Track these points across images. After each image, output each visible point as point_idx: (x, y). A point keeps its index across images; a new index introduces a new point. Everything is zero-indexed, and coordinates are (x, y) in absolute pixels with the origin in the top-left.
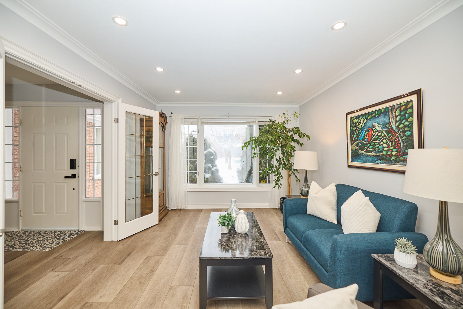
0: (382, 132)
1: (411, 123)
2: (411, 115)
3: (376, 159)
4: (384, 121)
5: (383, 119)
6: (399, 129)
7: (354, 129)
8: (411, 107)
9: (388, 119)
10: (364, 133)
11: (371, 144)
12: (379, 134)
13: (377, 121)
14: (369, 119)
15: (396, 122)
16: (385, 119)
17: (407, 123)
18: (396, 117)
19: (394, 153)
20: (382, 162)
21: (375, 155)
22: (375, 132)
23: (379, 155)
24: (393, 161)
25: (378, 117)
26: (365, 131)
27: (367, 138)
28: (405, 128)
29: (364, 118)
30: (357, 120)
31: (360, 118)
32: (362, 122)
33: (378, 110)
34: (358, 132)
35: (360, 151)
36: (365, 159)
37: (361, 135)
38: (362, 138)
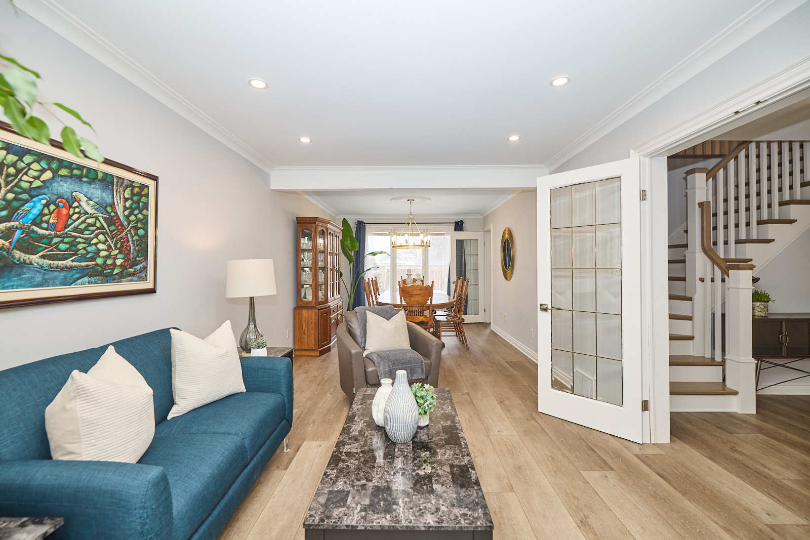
0: (97, 218)
1: (146, 217)
2: (146, 206)
3: (77, 276)
4: (102, 198)
6: (129, 222)
8: (147, 195)
10: (39, 206)
11: (66, 240)
12: (90, 221)
13: (86, 190)
14: (61, 176)
15: (125, 208)
17: (140, 216)
18: (126, 200)
19: (119, 262)
20: (93, 279)
21: (76, 266)
22: (79, 213)
23: (87, 266)
24: (117, 277)
25: (89, 183)
26: (44, 202)
27: (51, 221)
28: (137, 222)
29: (44, 164)
30: (12, 158)
31: (28, 159)
32: (31, 173)
33: (89, 169)
34: (10, 196)
35: (18, 254)
36: (39, 278)
37: (27, 207)
38: (31, 216)
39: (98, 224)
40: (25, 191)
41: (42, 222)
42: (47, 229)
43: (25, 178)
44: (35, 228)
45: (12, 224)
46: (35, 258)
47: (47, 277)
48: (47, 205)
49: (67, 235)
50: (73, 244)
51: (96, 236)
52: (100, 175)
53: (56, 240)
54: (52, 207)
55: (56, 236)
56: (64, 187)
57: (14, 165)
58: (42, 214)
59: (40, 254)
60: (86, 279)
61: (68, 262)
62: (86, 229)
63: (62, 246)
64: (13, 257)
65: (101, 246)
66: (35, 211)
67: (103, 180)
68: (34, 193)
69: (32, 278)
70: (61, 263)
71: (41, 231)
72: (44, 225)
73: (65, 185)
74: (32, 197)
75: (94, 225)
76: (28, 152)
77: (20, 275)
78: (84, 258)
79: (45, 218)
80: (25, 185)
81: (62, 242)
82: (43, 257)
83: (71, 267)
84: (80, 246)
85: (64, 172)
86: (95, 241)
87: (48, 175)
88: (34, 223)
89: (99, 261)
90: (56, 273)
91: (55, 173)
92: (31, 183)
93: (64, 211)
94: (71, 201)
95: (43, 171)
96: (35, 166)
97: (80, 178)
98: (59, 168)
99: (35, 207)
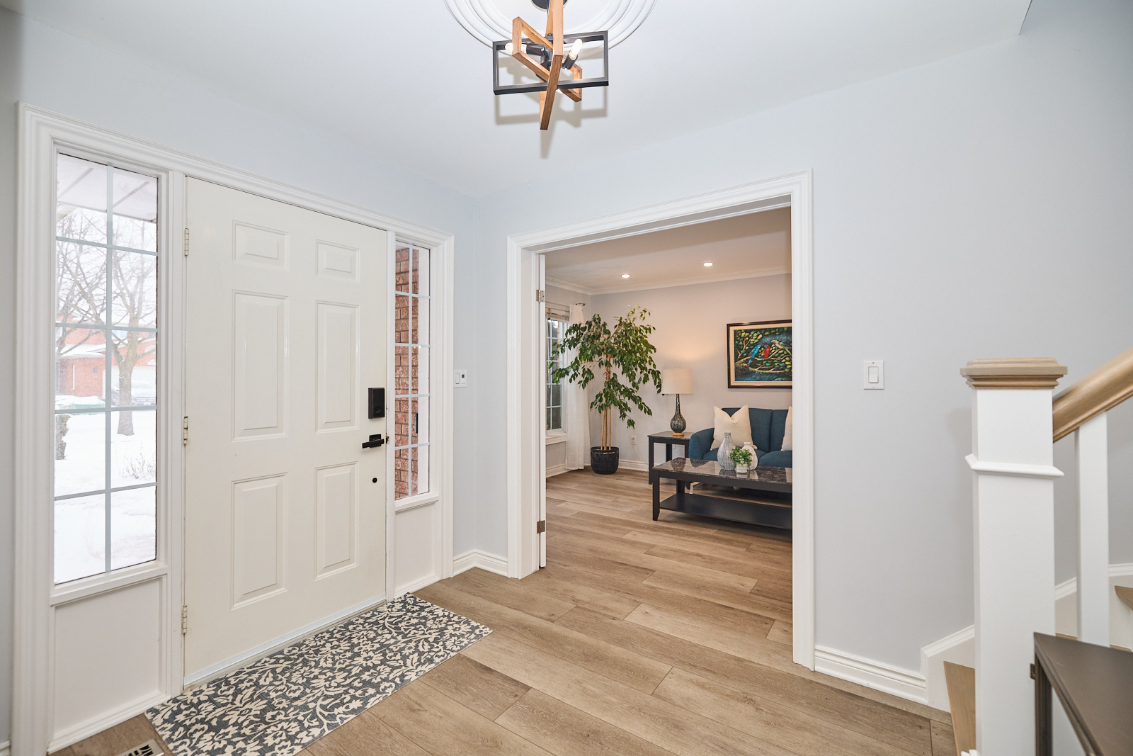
0: (784, 350)
3: (775, 377)
5: (785, 337)
7: (741, 343)
10: (757, 350)
11: (769, 362)
12: (780, 352)
13: (778, 338)
14: (766, 335)
20: (783, 379)
21: (774, 373)
22: (775, 349)
23: (780, 373)
25: (780, 334)
26: (759, 347)
27: (762, 355)
29: (758, 333)
30: (747, 334)
31: (752, 333)
32: (754, 337)
33: (779, 328)
34: (747, 348)
35: (750, 368)
36: (758, 378)
37: (753, 351)
38: (754, 354)
39: (785, 353)
40: (752, 345)
41: (758, 355)
43: (752, 340)
44: (756, 358)
45: (748, 358)
46: (756, 370)
47: (761, 377)
48: (760, 349)
49: (769, 359)
50: (773, 363)
51: (784, 358)
52: (785, 329)
53: (764, 362)
54: (762, 349)
55: (765, 360)
56: (767, 340)
57: (748, 336)
58: (758, 352)
59: (758, 368)
60: (780, 379)
61: (770, 371)
62: (778, 356)
63: (767, 364)
64: (749, 370)
65: (787, 363)
66: (756, 352)
67: (787, 331)
68: (755, 345)
69: (755, 377)
70: (767, 372)
71: (758, 359)
72: (760, 357)
74: (755, 347)
75: (783, 353)
76: (752, 330)
77: (751, 376)
78: (778, 369)
79: (760, 354)
80: (752, 343)
82: (760, 369)
83: (772, 373)
84: (776, 364)
85: (767, 333)
86: (784, 361)
87: (761, 336)
88: (756, 356)
89: (787, 370)
90: (766, 376)
91: (763, 335)
92: (754, 341)
93: (768, 350)
94: (770, 345)
96: (756, 334)
97: (774, 334)
98: (765, 332)
99: (755, 351)
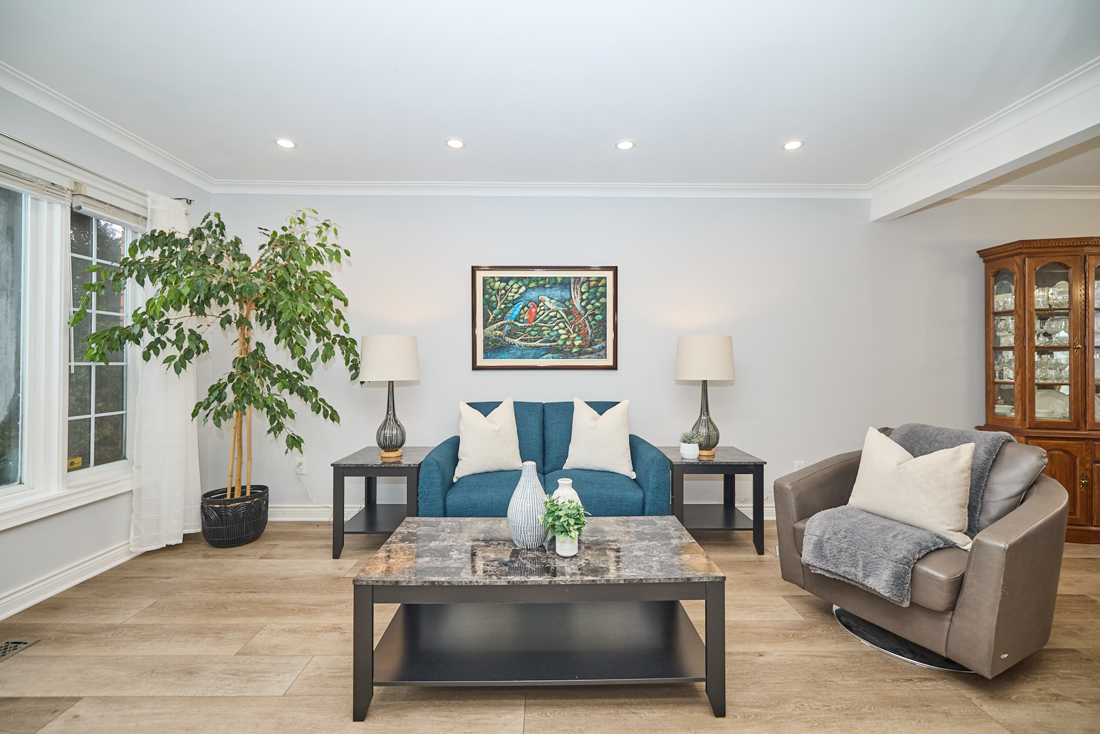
0: (557, 312)
1: (605, 304)
2: (604, 295)
3: (544, 353)
4: (562, 296)
5: (559, 292)
6: (586, 311)
7: (493, 298)
8: (605, 286)
9: (568, 294)
10: (518, 310)
11: (535, 329)
12: (552, 314)
13: (548, 293)
14: (531, 288)
15: (582, 300)
16: (563, 293)
17: (598, 304)
18: (583, 293)
19: (577, 343)
20: (555, 356)
21: (542, 346)
22: (544, 310)
23: (551, 346)
24: (576, 354)
25: (551, 288)
26: (521, 306)
27: (525, 318)
28: (594, 310)
29: (520, 283)
30: (503, 284)
31: (511, 283)
32: (514, 290)
33: (550, 278)
34: (503, 306)
35: (507, 339)
36: (519, 353)
37: (511, 311)
38: (514, 316)
40: (510, 302)
41: (520, 319)
42: (523, 323)
43: (510, 294)
44: (516, 323)
45: (504, 322)
46: (516, 341)
47: (524, 353)
48: (523, 308)
49: (536, 326)
50: (540, 331)
51: (557, 324)
52: (559, 280)
53: (529, 329)
54: (526, 309)
55: (529, 326)
56: (533, 295)
57: (504, 288)
58: (520, 314)
59: (520, 338)
60: (550, 355)
61: (537, 343)
62: (549, 320)
63: (533, 333)
64: (505, 341)
65: (561, 331)
66: (516, 313)
67: (561, 283)
68: (515, 302)
69: (515, 353)
70: (532, 344)
71: (519, 325)
72: (522, 321)
73: (534, 293)
74: (514, 305)
75: (556, 316)
76: (511, 278)
77: (509, 351)
78: (548, 340)
79: (522, 316)
80: (510, 298)
81: (532, 330)
82: (521, 340)
83: (539, 347)
84: (545, 332)
85: (533, 285)
86: (556, 328)
87: (523, 289)
88: (515, 320)
89: (560, 342)
90: (530, 351)
91: (527, 286)
92: (513, 296)
93: (534, 310)
94: (537, 303)
95: (520, 287)
96: (516, 286)
97: (543, 286)
98: (529, 283)
99: (515, 311)
